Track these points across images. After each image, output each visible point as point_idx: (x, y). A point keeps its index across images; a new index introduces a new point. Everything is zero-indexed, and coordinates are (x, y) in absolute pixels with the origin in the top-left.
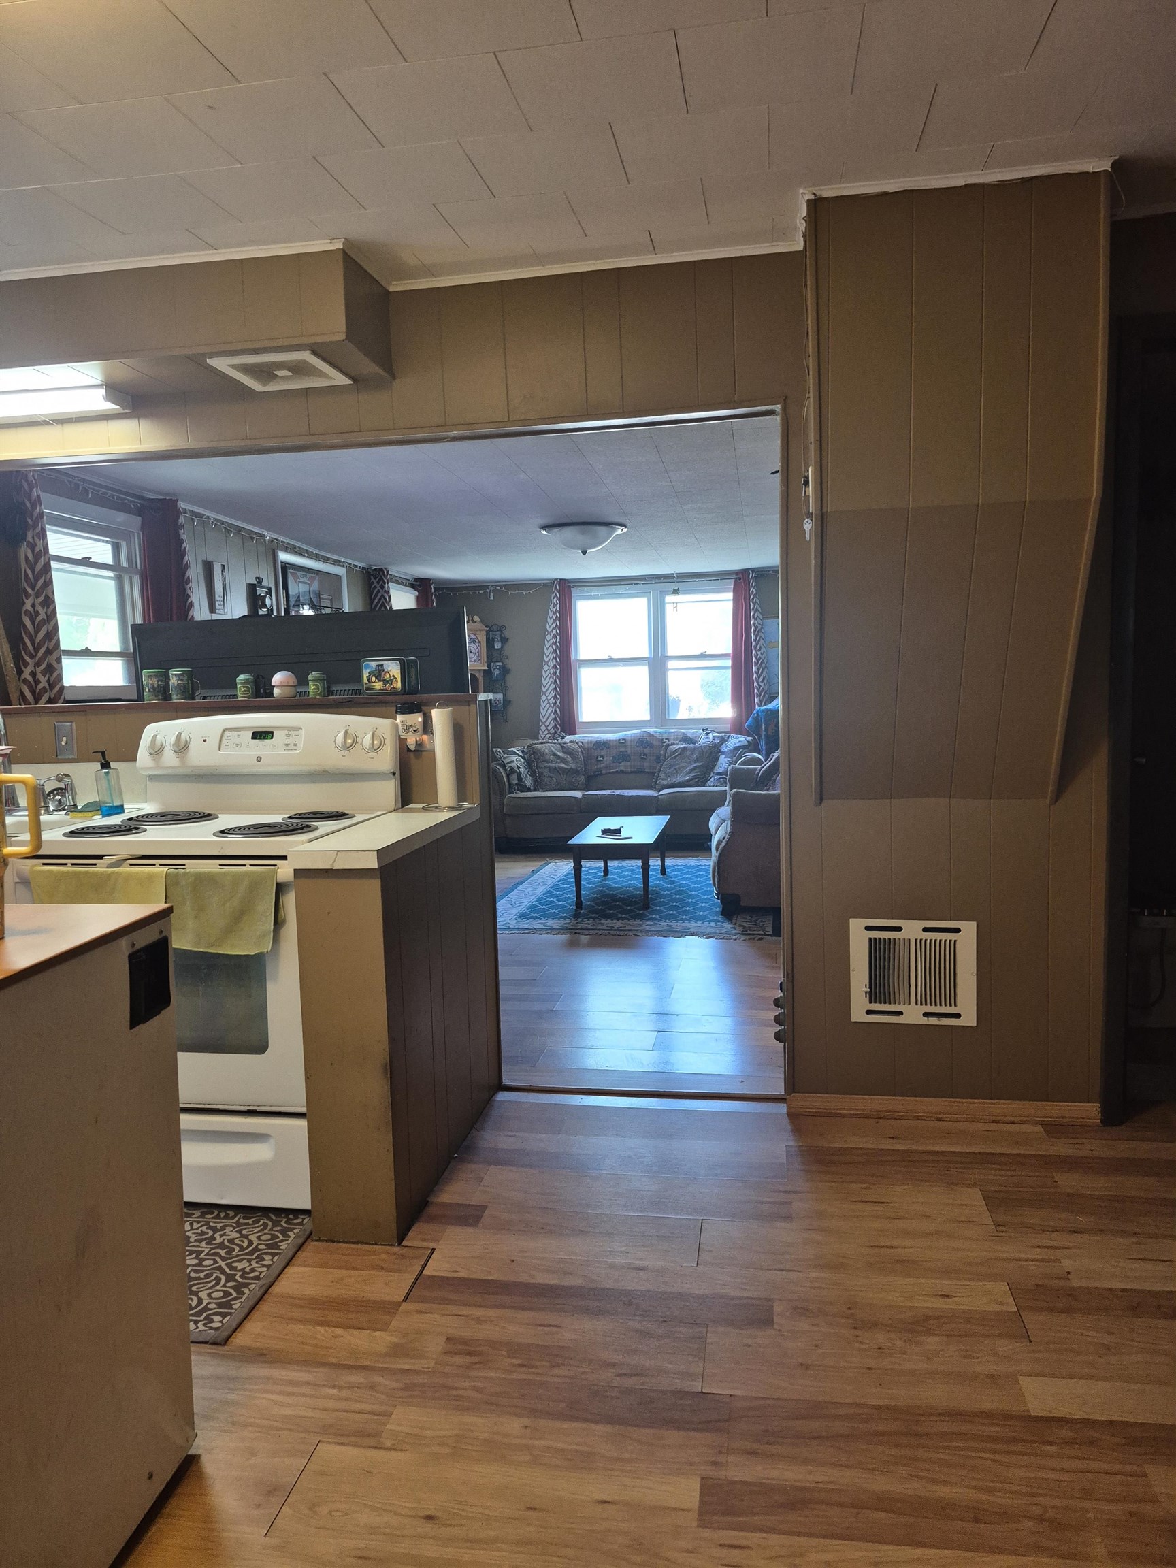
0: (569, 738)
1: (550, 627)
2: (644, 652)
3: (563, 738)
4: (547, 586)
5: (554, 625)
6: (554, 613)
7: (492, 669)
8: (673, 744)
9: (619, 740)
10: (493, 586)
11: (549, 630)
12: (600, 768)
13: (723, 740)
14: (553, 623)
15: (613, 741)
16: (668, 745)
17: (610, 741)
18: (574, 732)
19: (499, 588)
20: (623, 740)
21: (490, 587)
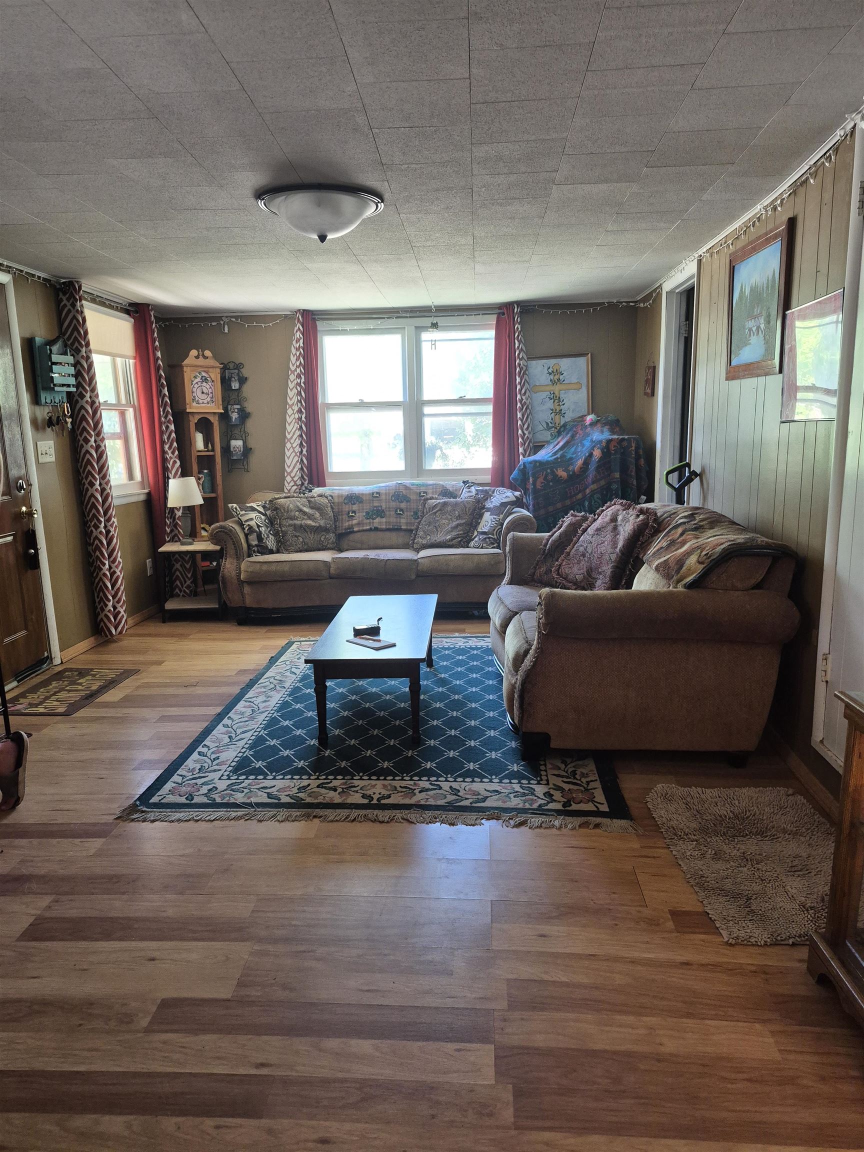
0: (317, 491)
1: (293, 365)
2: (398, 396)
3: (310, 491)
4: (287, 318)
5: (298, 363)
6: (298, 349)
7: (230, 413)
8: (432, 498)
9: (373, 493)
10: (227, 317)
11: (293, 368)
12: (352, 525)
13: (488, 496)
14: (297, 360)
15: (366, 494)
16: (427, 499)
17: (363, 494)
18: (322, 484)
19: (234, 320)
20: (377, 493)
21: (223, 318)
